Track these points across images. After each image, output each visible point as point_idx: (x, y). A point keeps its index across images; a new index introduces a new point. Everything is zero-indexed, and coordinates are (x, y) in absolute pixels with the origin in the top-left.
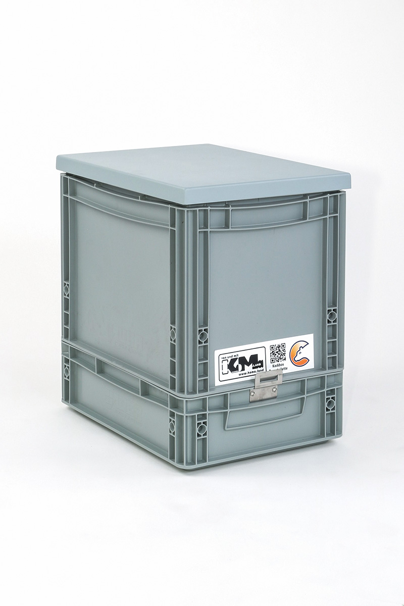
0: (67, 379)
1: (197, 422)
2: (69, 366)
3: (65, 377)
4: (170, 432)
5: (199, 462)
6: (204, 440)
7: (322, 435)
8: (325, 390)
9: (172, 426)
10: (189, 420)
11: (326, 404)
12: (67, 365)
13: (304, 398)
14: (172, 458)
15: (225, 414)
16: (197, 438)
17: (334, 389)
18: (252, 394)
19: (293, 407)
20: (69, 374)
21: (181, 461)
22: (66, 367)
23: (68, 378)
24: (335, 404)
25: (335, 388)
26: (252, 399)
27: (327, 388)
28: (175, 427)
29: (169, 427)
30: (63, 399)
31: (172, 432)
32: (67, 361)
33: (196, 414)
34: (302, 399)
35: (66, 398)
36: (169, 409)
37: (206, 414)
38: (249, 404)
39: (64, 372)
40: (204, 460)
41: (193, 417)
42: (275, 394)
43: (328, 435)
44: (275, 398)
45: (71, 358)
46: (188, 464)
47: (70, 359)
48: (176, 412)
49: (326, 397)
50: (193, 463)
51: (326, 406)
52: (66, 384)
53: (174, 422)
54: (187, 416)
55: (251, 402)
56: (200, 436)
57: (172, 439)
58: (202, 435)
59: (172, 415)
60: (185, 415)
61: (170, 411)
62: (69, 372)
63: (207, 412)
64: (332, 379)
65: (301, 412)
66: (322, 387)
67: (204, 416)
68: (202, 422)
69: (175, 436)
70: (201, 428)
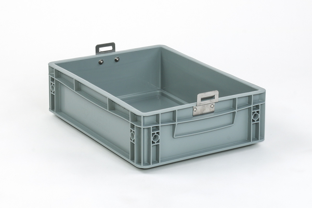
0: (53, 93)
1: (152, 133)
2: (54, 84)
3: (52, 92)
4: (131, 140)
5: (154, 163)
6: (157, 146)
7: (249, 139)
8: (252, 106)
9: (133, 135)
10: (146, 131)
11: (252, 116)
12: (53, 83)
13: (235, 112)
14: (133, 159)
15: (174, 126)
16: (152, 145)
17: (259, 105)
18: (195, 109)
19: (227, 119)
20: (55, 90)
21: (139, 162)
22: (52, 85)
23: (54, 92)
24: (259, 117)
25: (260, 104)
26: (195, 113)
27: (253, 105)
28: (135, 136)
29: (130, 135)
30: (50, 108)
31: (133, 140)
32: (52, 80)
33: (151, 127)
34: (234, 113)
35: (52, 108)
36: (130, 122)
37: (159, 126)
38: (192, 117)
39: (51, 88)
40: (157, 160)
41: (149, 129)
42: (213, 110)
43: (253, 140)
44: (213, 112)
45: (56, 78)
46: (144, 164)
47: (55, 79)
48: (135, 125)
49: (252, 111)
50: (149, 163)
51: (252, 118)
52: (52, 98)
53: (134, 132)
54: (144, 128)
55: (194, 116)
56: (154, 143)
57: (132, 145)
58: (156, 142)
59: (133, 126)
60: (142, 127)
61: (131, 123)
62: (55, 88)
63: (160, 125)
64: (257, 97)
65: (233, 123)
66: (250, 103)
67: (157, 128)
68: (156, 132)
69: (135, 143)
70: (155, 137)
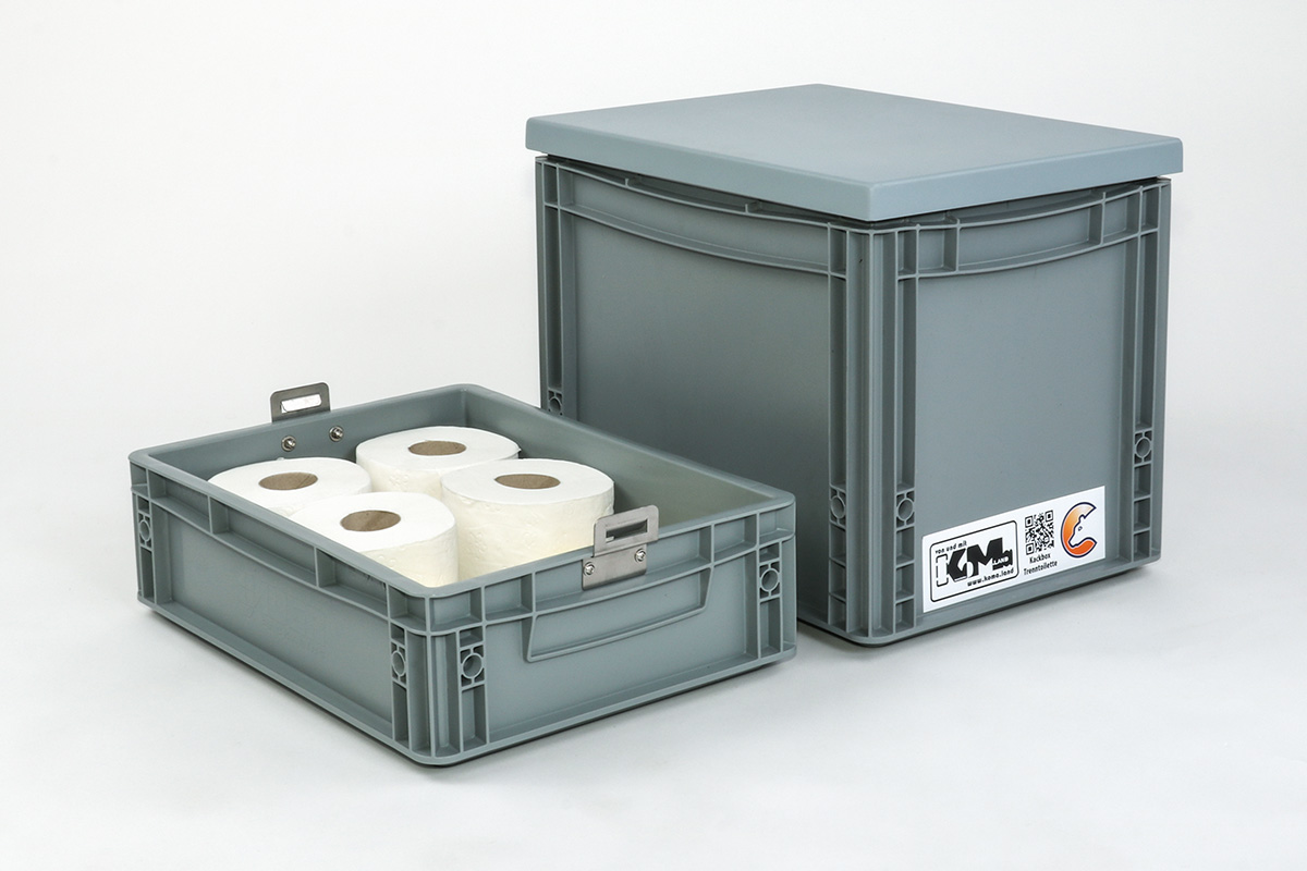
0: (146, 547)
1: (459, 649)
2: (150, 516)
3: (143, 541)
4: (395, 676)
5: (469, 744)
6: (478, 691)
7: (751, 652)
8: (757, 548)
9: (399, 661)
10: (441, 645)
11: (759, 580)
12: (145, 515)
13: (708, 570)
14: (402, 736)
15: (527, 623)
16: (461, 689)
17: (777, 544)
18: (588, 568)
19: (681, 594)
20: (151, 536)
21: (424, 746)
22: (144, 520)
23: (149, 544)
24: (780, 580)
25: (780, 541)
26: (588, 581)
27: (761, 543)
28: (406, 663)
29: (392, 663)
30: (139, 593)
31: (400, 675)
32: (142, 504)
33: (457, 630)
34: (705, 574)
35: (147, 592)
36: (391, 621)
37: (481, 627)
38: (581, 594)
39: (140, 532)
40: (479, 736)
41: (449, 638)
42: (641, 566)
43: (765, 652)
44: (641, 573)
45: (153, 497)
46: (441, 751)
47: (151, 501)
48: (406, 628)
49: (759, 564)
50: (454, 747)
51: (759, 585)
52: (145, 559)
53: (403, 650)
54: (434, 637)
55: (586, 589)
56: (469, 681)
57: (400, 692)
58: (473, 678)
59: (398, 633)
60: (429, 633)
61: (393, 625)
62: (151, 530)
63: (484, 623)
64: (771, 520)
65: (702, 603)
66: (750, 539)
67: (476, 633)
68: (471, 647)
69: (407, 686)
70: (471, 663)
